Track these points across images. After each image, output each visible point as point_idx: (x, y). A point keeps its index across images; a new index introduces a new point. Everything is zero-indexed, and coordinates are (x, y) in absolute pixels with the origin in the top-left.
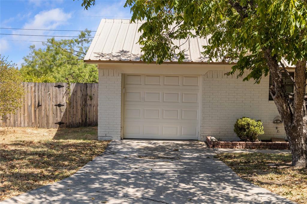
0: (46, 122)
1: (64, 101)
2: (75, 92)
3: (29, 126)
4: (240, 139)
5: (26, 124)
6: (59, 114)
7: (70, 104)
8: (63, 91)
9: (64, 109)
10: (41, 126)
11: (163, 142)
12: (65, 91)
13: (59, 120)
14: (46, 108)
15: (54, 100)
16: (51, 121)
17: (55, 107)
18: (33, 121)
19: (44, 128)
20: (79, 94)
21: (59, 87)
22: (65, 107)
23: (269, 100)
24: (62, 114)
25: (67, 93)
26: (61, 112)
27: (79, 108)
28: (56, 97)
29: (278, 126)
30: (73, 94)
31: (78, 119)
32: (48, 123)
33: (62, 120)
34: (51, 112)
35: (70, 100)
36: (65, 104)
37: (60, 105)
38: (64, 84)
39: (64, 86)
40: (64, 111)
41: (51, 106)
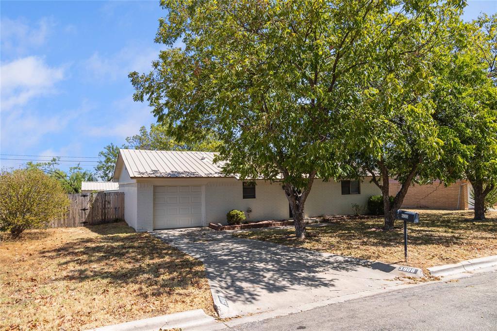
0: (73, 222)
1: (88, 206)
2: (97, 200)
3: (58, 227)
4: (228, 224)
5: (56, 226)
6: (84, 216)
7: (93, 208)
8: (87, 199)
9: (88, 212)
10: (68, 226)
11: (184, 229)
12: (89, 199)
13: (84, 220)
14: (73, 212)
15: (80, 206)
16: (77, 221)
17: (81, 211)
18: (62, 223)
19: (71, 227)
20: (100, 200)
21: (84, 196)
22: (89, 211)
23: (244, 198)
24: (87, 216)
25: (91, 201)
26: (85, 214)
27: (100, 210)
28: (82, 204)
29: (249, 214)
30: (95, 201)
31: (99, 218)
32: (74, 223)
33: (86, 220)
34: (77, 215)
35: (92, 205)
36: (89, 209)
37: (84, 210)
38: (88, 194)
39: (87, 196)
40: (87, 213)
41: (77, 211)
